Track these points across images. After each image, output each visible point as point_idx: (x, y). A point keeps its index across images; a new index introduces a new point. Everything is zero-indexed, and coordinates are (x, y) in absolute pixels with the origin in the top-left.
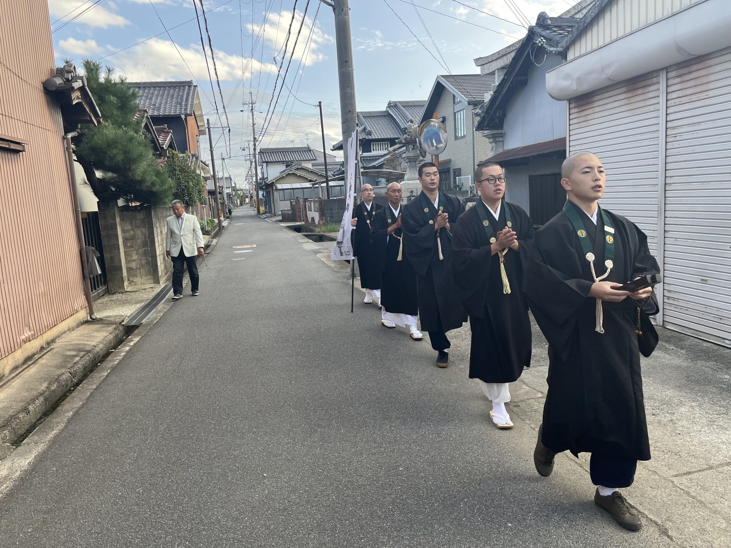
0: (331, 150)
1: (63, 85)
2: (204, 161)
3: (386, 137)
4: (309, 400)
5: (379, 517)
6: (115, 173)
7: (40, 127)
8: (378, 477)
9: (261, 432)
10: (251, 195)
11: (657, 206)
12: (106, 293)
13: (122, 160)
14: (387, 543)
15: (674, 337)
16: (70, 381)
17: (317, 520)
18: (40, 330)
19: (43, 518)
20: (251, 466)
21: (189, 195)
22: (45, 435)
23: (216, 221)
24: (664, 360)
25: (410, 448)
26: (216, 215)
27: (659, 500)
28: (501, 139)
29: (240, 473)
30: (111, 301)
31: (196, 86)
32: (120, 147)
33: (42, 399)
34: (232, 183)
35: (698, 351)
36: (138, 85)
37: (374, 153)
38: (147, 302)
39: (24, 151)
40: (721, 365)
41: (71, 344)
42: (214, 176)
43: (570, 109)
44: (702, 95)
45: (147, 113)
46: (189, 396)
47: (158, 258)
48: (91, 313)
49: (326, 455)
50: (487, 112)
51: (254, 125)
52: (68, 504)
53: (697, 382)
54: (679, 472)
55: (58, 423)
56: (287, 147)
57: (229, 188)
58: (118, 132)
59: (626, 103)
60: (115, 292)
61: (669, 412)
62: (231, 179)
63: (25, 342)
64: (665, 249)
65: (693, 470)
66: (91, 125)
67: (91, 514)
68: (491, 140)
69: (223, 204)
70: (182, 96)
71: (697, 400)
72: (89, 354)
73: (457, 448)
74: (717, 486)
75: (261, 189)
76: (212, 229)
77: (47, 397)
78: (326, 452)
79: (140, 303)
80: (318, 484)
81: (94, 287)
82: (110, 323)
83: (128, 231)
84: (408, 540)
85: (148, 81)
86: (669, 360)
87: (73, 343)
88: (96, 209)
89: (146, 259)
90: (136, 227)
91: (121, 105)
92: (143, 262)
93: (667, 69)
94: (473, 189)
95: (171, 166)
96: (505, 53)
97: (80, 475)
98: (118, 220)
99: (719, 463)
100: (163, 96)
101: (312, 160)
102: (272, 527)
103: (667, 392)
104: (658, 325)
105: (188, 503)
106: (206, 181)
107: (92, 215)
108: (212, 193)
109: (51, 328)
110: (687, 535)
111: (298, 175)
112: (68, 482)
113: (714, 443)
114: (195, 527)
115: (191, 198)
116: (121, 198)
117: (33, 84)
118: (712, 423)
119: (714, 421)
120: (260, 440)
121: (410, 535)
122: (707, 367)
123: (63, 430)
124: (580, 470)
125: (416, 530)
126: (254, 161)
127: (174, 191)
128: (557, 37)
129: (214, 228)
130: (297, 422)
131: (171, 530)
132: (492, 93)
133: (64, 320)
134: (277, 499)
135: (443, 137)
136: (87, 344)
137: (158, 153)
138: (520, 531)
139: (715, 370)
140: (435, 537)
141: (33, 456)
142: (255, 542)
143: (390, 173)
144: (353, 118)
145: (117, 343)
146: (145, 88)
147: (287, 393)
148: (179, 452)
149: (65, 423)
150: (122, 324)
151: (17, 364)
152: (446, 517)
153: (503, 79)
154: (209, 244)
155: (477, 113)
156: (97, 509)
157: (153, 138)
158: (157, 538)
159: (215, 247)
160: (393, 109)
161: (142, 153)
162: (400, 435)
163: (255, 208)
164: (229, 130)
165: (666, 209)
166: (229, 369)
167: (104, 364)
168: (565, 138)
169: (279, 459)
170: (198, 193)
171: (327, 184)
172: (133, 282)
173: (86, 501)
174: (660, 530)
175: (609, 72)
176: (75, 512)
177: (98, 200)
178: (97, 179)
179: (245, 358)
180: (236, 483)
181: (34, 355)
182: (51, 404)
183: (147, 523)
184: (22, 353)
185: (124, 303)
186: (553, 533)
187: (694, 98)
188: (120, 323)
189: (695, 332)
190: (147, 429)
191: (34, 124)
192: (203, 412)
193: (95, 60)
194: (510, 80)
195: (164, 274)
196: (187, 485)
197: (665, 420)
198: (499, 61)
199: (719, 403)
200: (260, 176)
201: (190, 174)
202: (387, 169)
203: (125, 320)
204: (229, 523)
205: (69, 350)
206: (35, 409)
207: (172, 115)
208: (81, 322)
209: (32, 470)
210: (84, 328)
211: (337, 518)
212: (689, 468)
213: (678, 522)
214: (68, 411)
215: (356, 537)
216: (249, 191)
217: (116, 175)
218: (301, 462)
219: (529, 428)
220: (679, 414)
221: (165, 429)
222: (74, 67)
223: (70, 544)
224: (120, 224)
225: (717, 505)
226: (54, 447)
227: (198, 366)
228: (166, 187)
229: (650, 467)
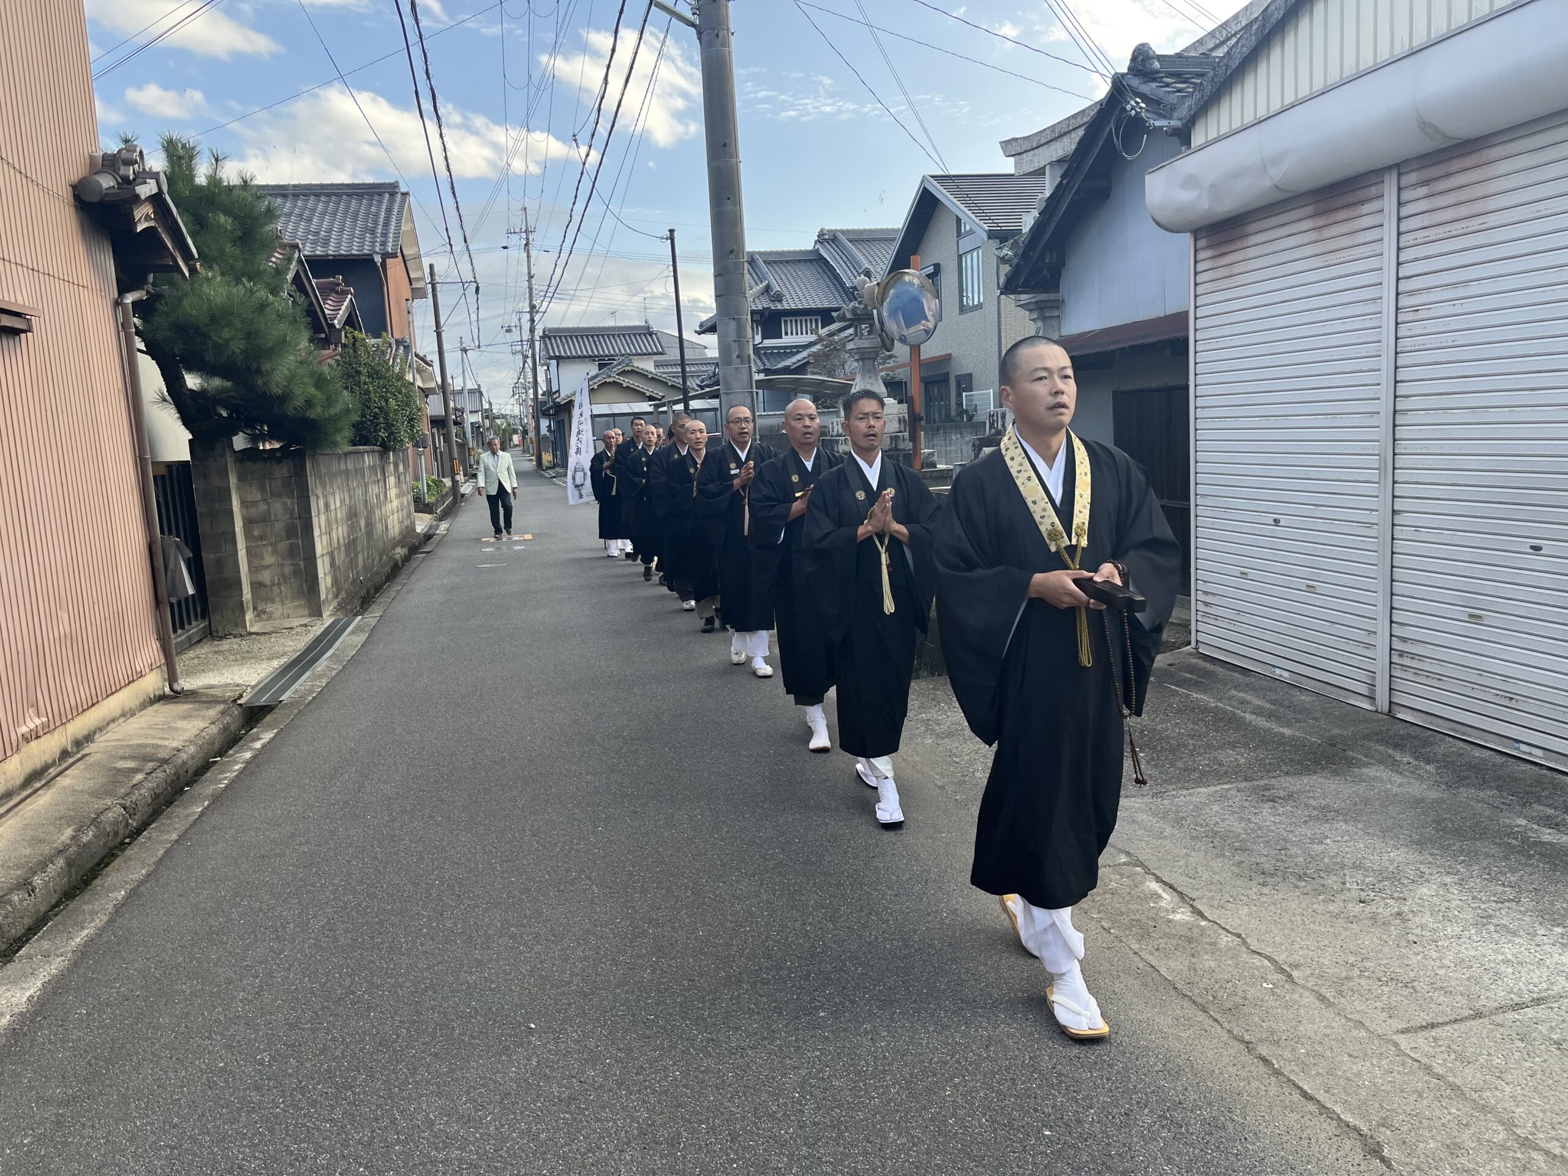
0: (696, 332)
1: (117, 191)
2: (421, 355)
3: (813, 306)
4: (634, 867)
5: (772, 1116)
6: (228, 380)
7: (66, 279)
8: (774, 1032)
9: (528, 935)
10: (524, 427)
11: (1378, 457)
12: (206, 637)
13: (242, 351)
14: (785, 1170)
15: (1412, 737)
16: (123, 824)
17: (638, 1123)
18: (60, 715)
19: (57, 1115)
20: (503, 1006)
21: (389, 426)
22: (65, 939)
23: (448, 482)
24: (1389, 786)
25: (844, 971)
26: (447, 469)
27: (1367, 1083)
28: (1055, 313)
29: (479, 1022)
30: (216, 652)
31: (407, 194)
32: (238, 325)
33: (61, 862)
34: (484, 402)
35: (1462, 768)
36: (282, 191)
37: (787, 340)
38: (295, 657)
39: (30, 331)
40: (1510, 797)
41: (128, 746)
42: (444, 386)
43: (1196, 251)
44: (1474, 224)
45: (299, 252)
46: (376, 858)
47: (319, 562)
48: (172, 678)
49: (664, 983)
50: (1025, 256)
51: (531, 277)
52: (110, 1086)
53: (1458, 833)
54: (1412, 1023)
55: (93, 913)
56: (601, 325)
57: (478, 411)
58: (235, 291)
59: (1313, 239)
60: (226, 635)
61: (1396, 895)
62: (481, 394)
63: (27, 739)
64: (1395, 550)
65: (1440, 1020)
66: (176, 277)
67: (159, 1108)
68: (1035, 315)
69: (462, 446)
70: (377, 215)
71: (1455, 870)
72: (165, 766)
73: (943, 970)
74: (1489, 1054)
75: (546, 414)
76: (438, 501)
77: (73, 857)
78: (664, 977)
79: (279, 657)
80: (643, 1046)
81: (179, 624)
82: (213, 701)
83: (254, 503)
84: (831, 1163)
85: (302, 183)
86: (1400, 785)
87: (132, 743)
88: (183, 454)
89: (292, 564)
90: (272, 495)
91: (240, 234)
92: (288, 570)
93: (1399, 167)
94: (995, 418)
95: (350, 365)
96: (1066, 130)
97: (137, 1024)
98: (233, 480)
99: (1496, 1004)
100: (335, 214)
101: (655, 354)
102: (543, 1136)
103: (1392, 854)
104: (1380, 710)
105: (367, 1086)
106: (427, 396)
107: (177, 469)
108: (438, 423)
109: (84, 711)
110: (1423, 1156)
111: (625, 385)
112: (112, 1039)
113: (1487, 963)
114: (378, 1135)
115: (392, 433)
116: (241, 434)
117: (50, 188)
118: (1485, 921)
119: (1490, 916)
120: (524, 952)
121: (835, 1153)
122: (1479, 801)
123: (102, 930)
124: (1200, 1019)
125: (849, 1143)
126: (530, 355)
127: (355, 418)
128: (1172, 96)
129: (443, 497)
130: (606, 913)
131: (327, 1143)
132: (1035, 213)
133: (112, 693)
134: (555, 1077)
135: (929, 307)
136: (160, 746)
137: (323, 336)
138: (1069, 1146)
139: (1497, 808)
140: (889, 1159)
141: (39, 984)
142: (505, 1168)
143: (820, 384)
144: (738, 267)
145: (228, 743)
146: (296, 196)
147: (586, 852)
148: (350, 976)
149: (110, 913)
150: (239, 702)
151: (11, 788)
152: (913, 1117)
153: (1059, 187)
154: (431, 532)
155: (1003, 257)
156: (171, 1097)
157: (312, 304)
158: (296, 1159)
159: (444, 539)
160: (828, 246)
161: (285, 336)
162: (824, 942)
163: (532, 455)
164: (477, 288)
165: (1396, 466)
166: (465, 799)
167: (197, 788)
168: (1186, 313)
169: (564, 994)
170: (408, 422)
171: (686, 406)
172: (264, 612)
173: (148, 1079)
174: (1366, 1145)
175: (1278, 174)
176: (123, 1103)
177: (191, 437)
178: (188, 392)
179: (500, 777)
180: (470, 1044)
181: (46, 768)
182: (81, 873)
183: (277, 1127)
184: (21, 764)
185: (244, 658)
186: (1139, 1151)
187: (1456, 228)
188: (235, 701)
189: (1458, 727)
190: (284, 927)
191: (51, 273)
192: (404, 891)
193: (188, 136)
194: (1072, 188)
195: (331, 596)
196: (364, 1048)
197: (1385, 913)
198: (1053, 146)
199: (1503, 878)
200: (543, 387)
201: (390, 383)
202: (815, 374)
203: (245, 694)
204: (453, 1128)
205: (123, 758)
206: (46, 884)
207: (355, 255)
208: (150, 699)
209: (37, 1013)
210: (156, 711)
211: (683, 1118)
212: (1431, 1015)
213: (1405, 1129)
214: (115, 889)
215: (720, 1158)
216: (521, 419)
217: (229, 384)
218: (610, 998)
219: (1097, 928)
220: (1416, 900)
221: (323, 927)
222: (141, 152)
223: (112, 1170)
224: (239, 489)
225: (1488, 1094)
226: (84, 965)
227: (397, 793)
228: (337, 409)
229: (1351, 1013)
